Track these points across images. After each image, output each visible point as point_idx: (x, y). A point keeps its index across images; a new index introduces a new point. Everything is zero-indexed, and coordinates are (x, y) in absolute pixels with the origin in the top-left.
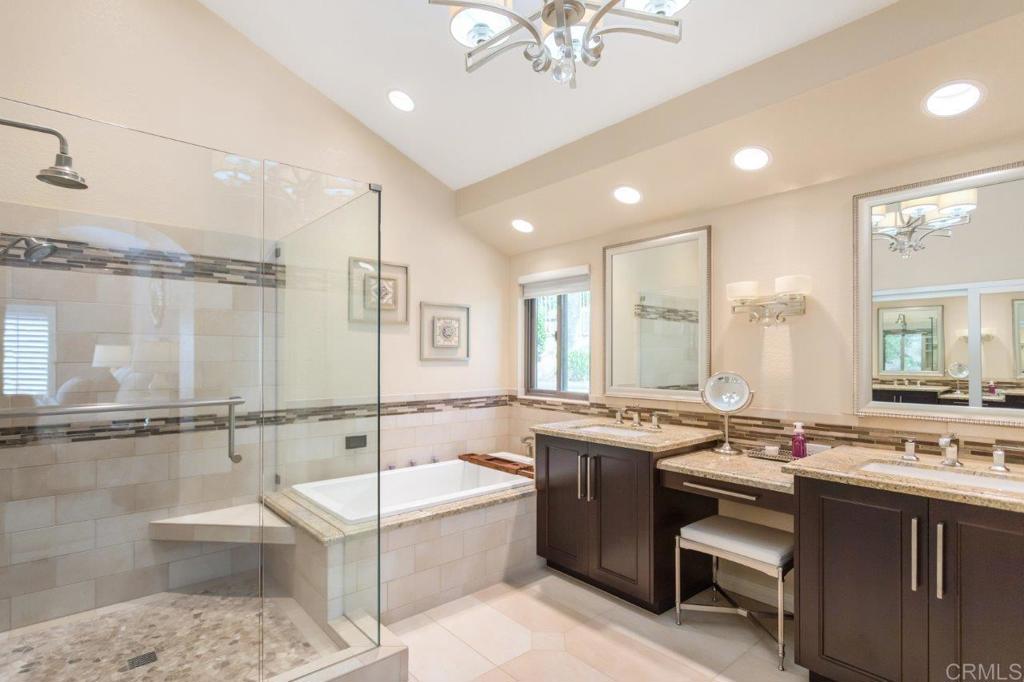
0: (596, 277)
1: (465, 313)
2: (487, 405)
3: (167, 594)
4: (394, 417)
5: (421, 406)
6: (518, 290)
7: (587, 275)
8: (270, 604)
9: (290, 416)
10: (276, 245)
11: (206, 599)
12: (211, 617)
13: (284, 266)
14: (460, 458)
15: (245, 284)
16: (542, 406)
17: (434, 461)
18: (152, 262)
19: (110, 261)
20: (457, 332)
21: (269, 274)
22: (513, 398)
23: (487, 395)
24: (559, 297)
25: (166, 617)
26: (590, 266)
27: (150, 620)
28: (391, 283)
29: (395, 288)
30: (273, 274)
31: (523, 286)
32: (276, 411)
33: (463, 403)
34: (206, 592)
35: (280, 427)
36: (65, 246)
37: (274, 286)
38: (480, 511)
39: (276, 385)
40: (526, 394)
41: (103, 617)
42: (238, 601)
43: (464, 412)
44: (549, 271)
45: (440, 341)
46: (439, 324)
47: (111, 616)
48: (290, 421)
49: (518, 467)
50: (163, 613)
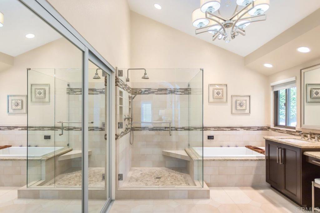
0: (298, 81)
1: (249, 98)
2: (258, 130)
3: (165, 168)
4: (222, 131)
5: (232, 129)
6: (271, 88)
7: (295, 81)
8: (184, 175)
9: (192, 128)
10: (189, 83)
11: (172, 171)
12: (172, 174)
13: (191, 89)
14: (246, 147)
15: (181, 94)
16: (279, 131)
17: (236, 147)
18: (162, 91)
19: (155, 92)
20: (245, 105)
21: (187, 91)
22: (269, 128)
23: (258, 126)
24: (286, 90)
25: (164, 172)
26: (296, 77)
27: (161, 172)
28: (221, 90)
29: (222, 91)
30: (188, 91)
31: (273, 87)
32: (189, 127)
33: (249, 128)
34: (172, 169)
35: (190, 131)
36: (147, 90)
37: (188, 94)
38: (242, 161)
39: (189, 120)
40: (274, 127)
41: (153, 169)
42: (178, 173)
43: (248, 131)
44: (281, 80)
45: (239, 108)
46: (238, 102)
47: (155, 169)
48: (192, 130)
49: (262, 151)
50: (164, 171)
